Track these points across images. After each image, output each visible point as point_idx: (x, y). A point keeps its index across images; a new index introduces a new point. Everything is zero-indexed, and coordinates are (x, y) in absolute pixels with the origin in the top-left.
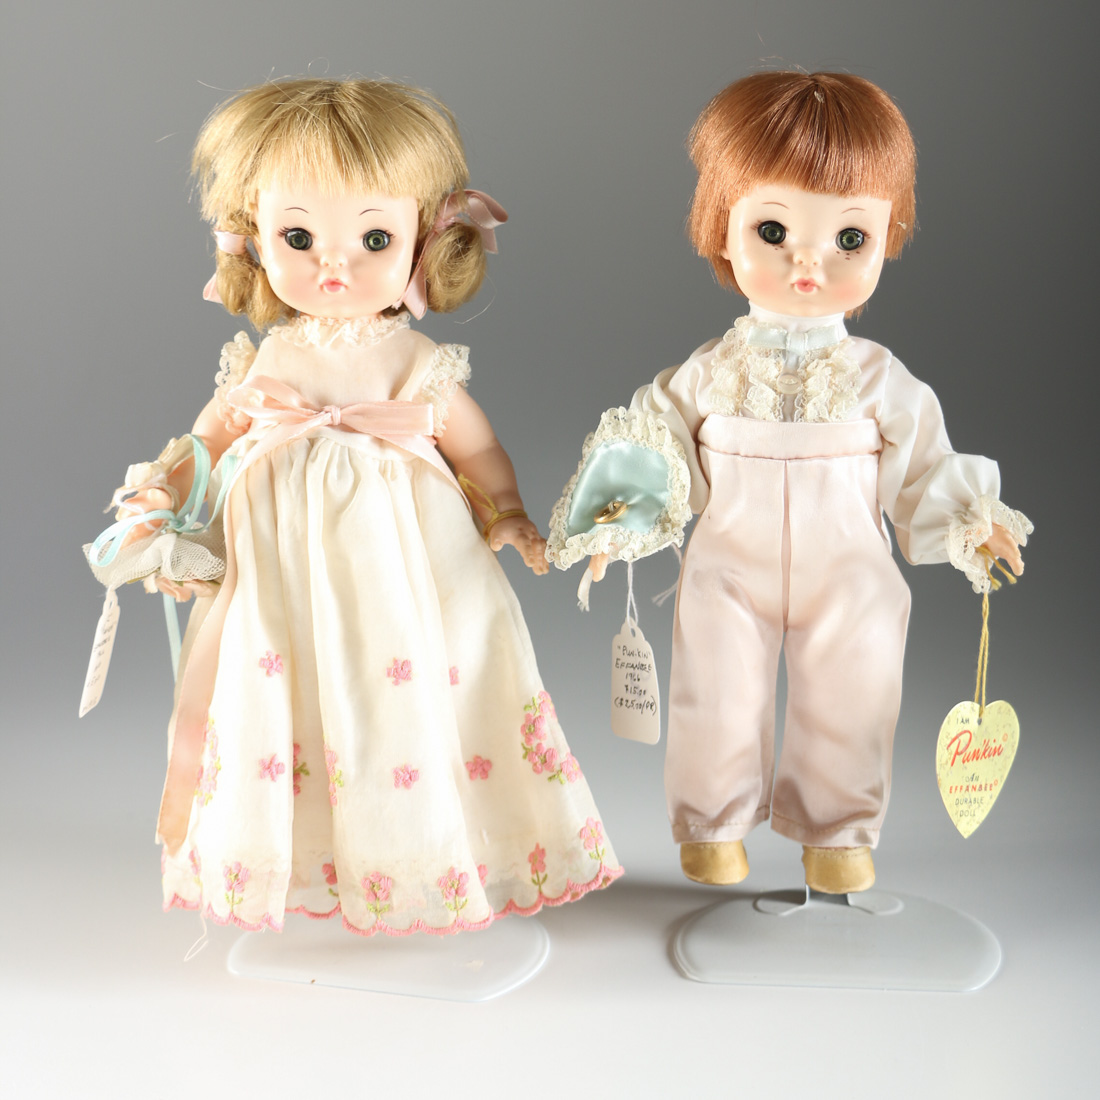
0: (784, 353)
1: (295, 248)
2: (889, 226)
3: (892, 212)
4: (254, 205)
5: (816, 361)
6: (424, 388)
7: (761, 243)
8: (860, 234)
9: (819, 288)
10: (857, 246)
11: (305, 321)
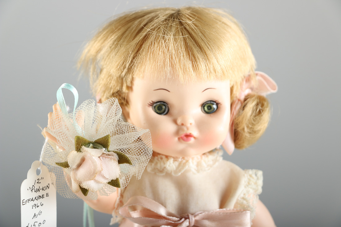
1: (157, 113)
4: (130, 88)
6: (239, 199)
11: (161, 158)
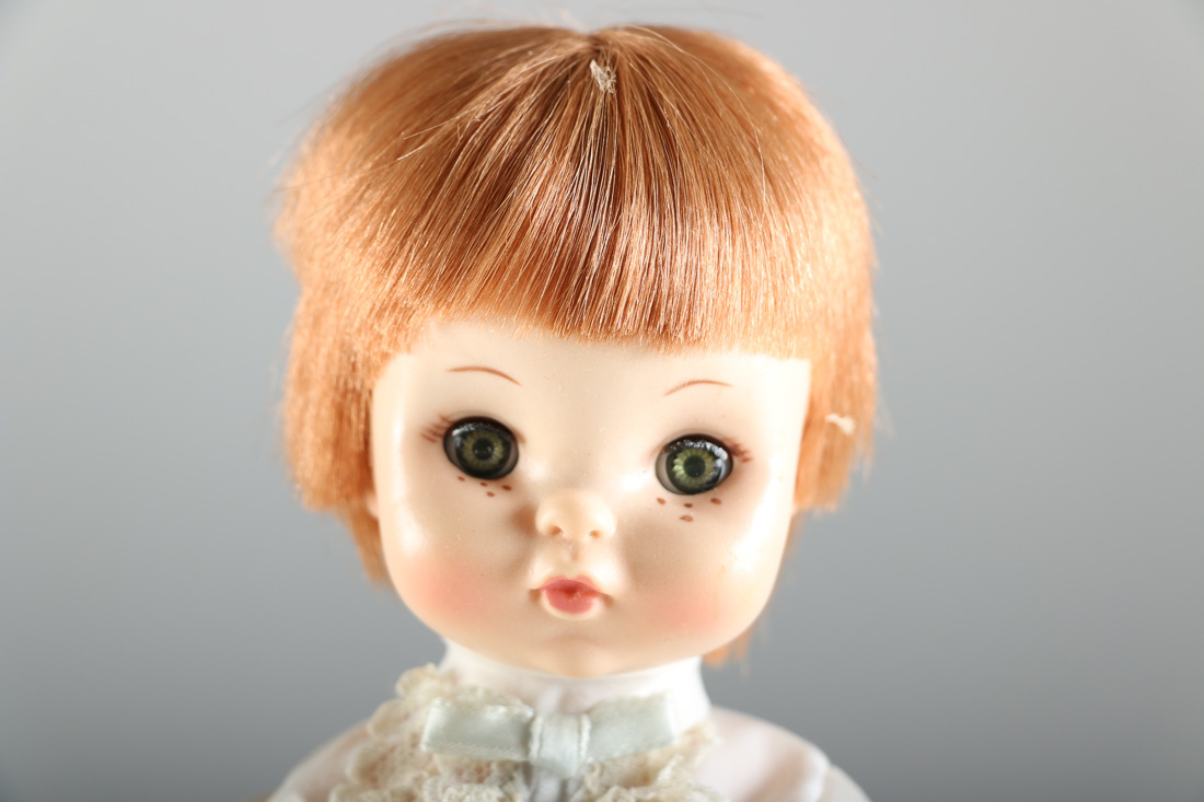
0: (527, 770)
2: (808, 426)
3: (813, 386)
5: (614, 789)
7: (449, 474)
8: (719, 451)
9: (608, 600)
10: (714, 483)
